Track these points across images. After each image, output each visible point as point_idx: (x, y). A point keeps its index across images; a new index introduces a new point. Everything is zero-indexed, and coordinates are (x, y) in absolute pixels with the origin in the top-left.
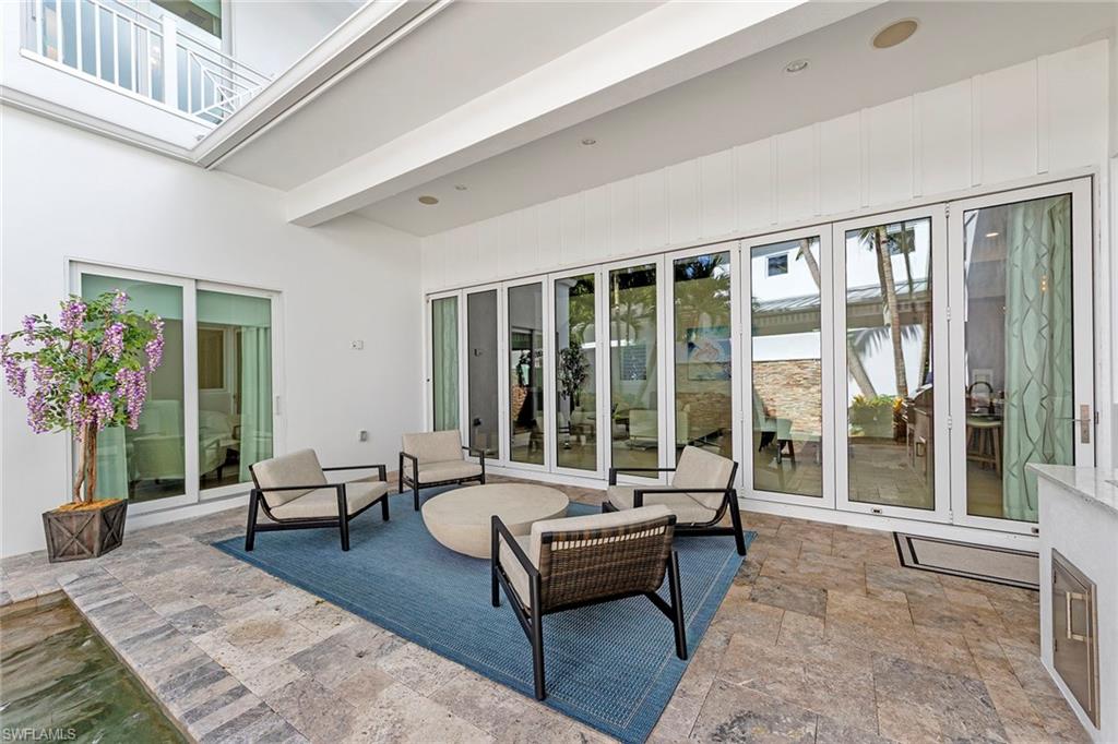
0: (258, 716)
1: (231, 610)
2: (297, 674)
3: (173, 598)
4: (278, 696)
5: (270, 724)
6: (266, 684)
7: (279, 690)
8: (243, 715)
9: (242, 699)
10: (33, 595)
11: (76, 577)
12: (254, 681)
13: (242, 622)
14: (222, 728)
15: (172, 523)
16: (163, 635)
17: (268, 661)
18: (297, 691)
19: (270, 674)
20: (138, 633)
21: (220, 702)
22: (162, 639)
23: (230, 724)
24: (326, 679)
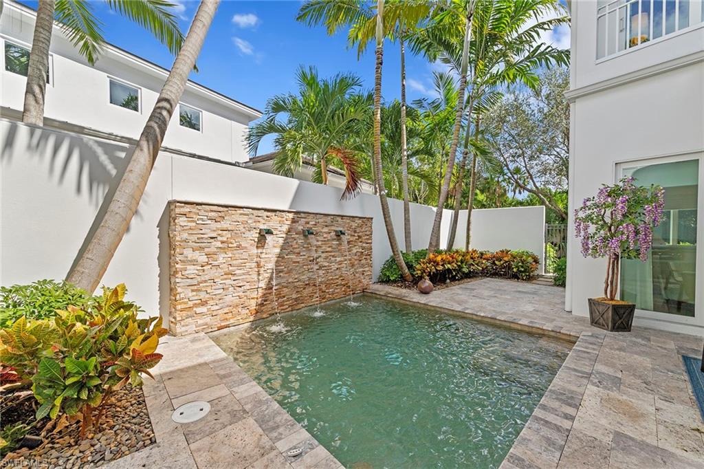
0: (560, 431)
1: (629, 389)
2: (607, 440)
3: (613, 366)
4: (581, 435)
5: (557, 438)
6: (585, 426)
7: (585, 435)
8: (555, 425)
9: (565, 421)
10: (568, 333)
11: (590, 334)
12: (581, 421)
13: (625, 397)
14: (542, 420)
15: (679, 334)
16: (580, 375)
17: (603, 422)
18: (593, 444)
19: (594, 426)
20: (575, 367)
21: (557, 413)
22: (578, 376)
23: (547, 422)
24: (616, 457)
